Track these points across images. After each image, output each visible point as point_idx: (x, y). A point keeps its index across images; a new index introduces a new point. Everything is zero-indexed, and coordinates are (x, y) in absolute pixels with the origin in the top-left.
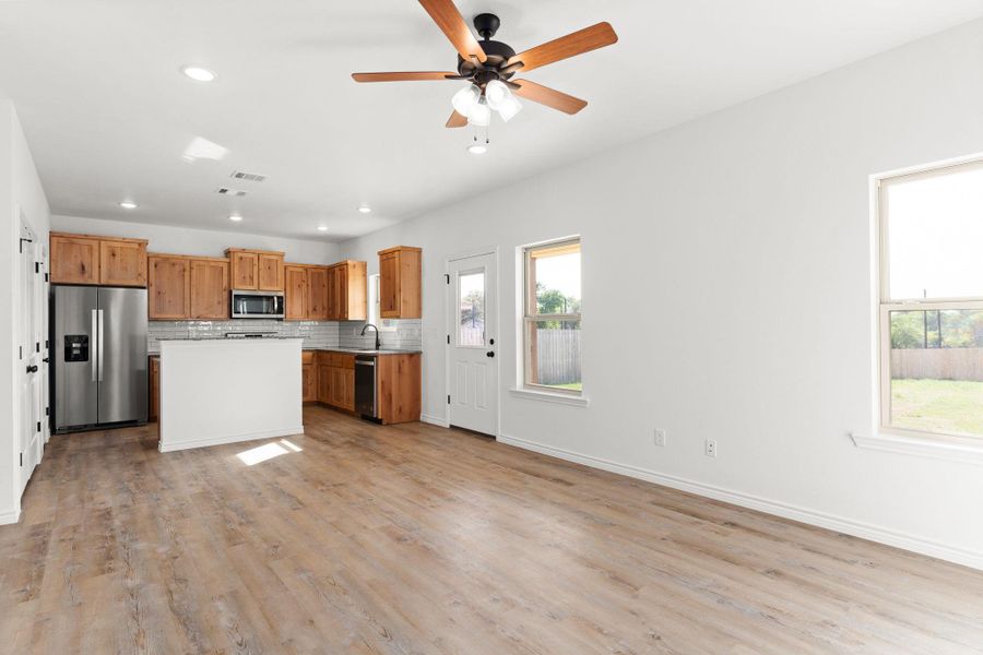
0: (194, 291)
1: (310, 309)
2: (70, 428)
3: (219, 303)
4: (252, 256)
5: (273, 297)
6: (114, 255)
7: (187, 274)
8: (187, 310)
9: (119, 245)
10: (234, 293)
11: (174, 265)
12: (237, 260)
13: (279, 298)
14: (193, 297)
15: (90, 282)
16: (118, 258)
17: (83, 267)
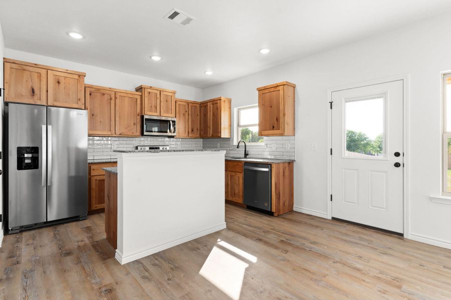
0: (117, 115)
1: (190, 131)
2: (22, 227)
3: (134, 124)
4: (156, 91)
5: (169, 121)
6: (59, 82)
7: (113, 102)
8: (113, 128)
9: (62, 74)
10: (146, 117)
11: (104, 94)
12: (146, 94)
13: (173, 121)
14: (117, 119)
15: (39, 103)
16: (62, 85)
17: (33, 91)
